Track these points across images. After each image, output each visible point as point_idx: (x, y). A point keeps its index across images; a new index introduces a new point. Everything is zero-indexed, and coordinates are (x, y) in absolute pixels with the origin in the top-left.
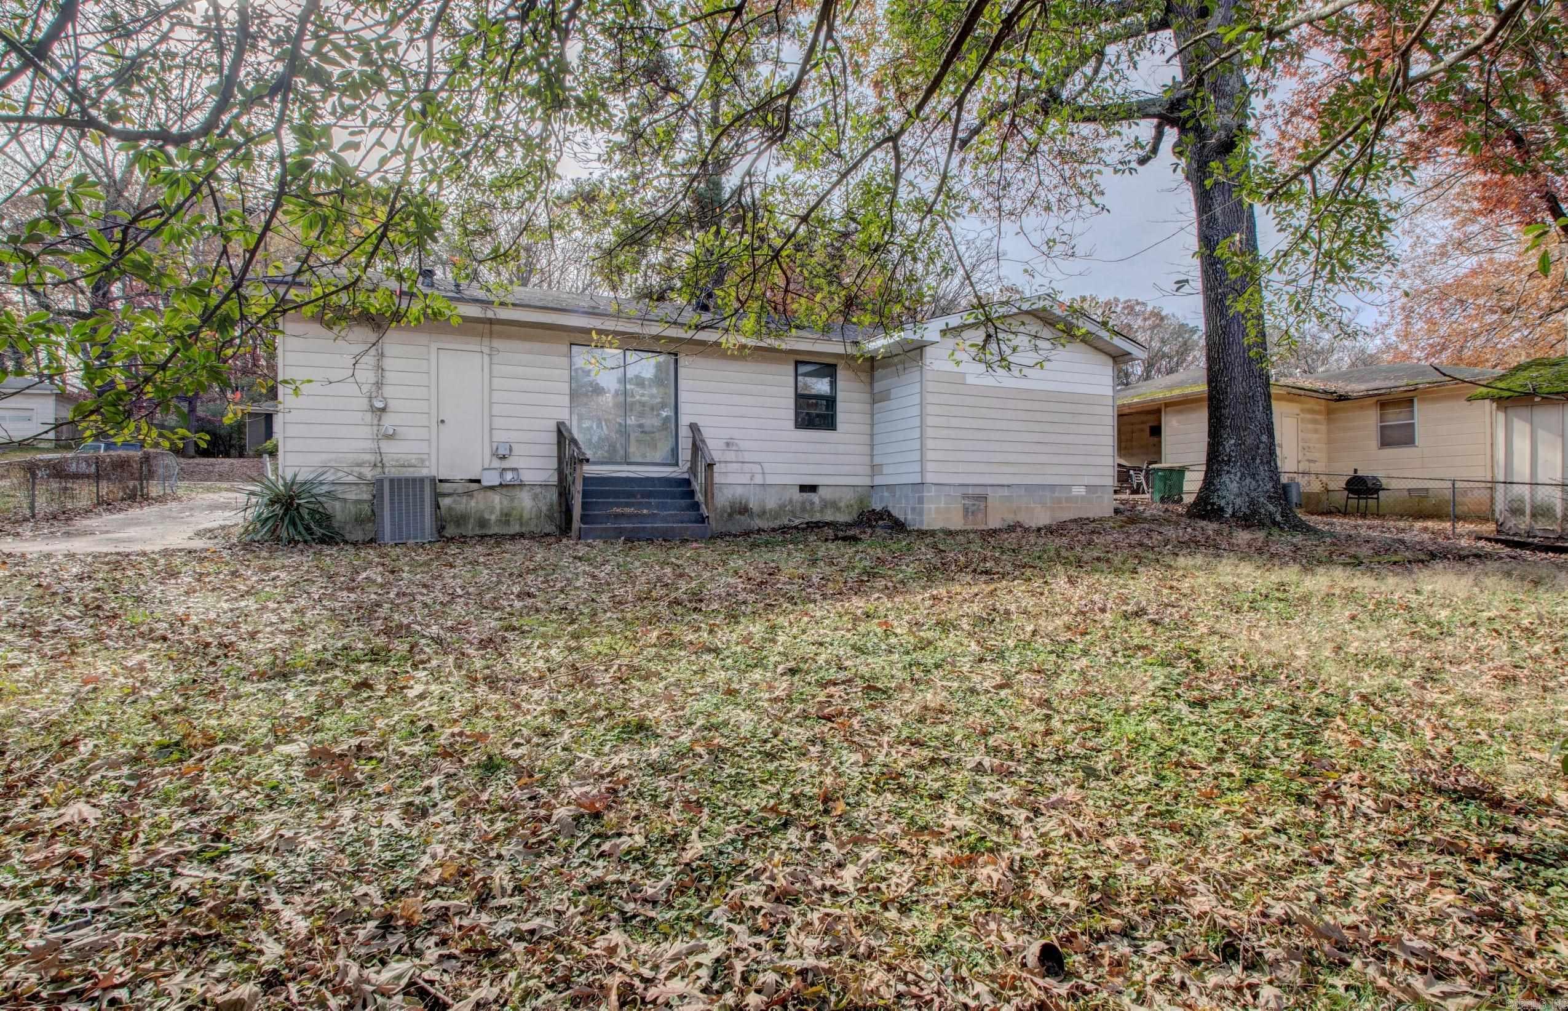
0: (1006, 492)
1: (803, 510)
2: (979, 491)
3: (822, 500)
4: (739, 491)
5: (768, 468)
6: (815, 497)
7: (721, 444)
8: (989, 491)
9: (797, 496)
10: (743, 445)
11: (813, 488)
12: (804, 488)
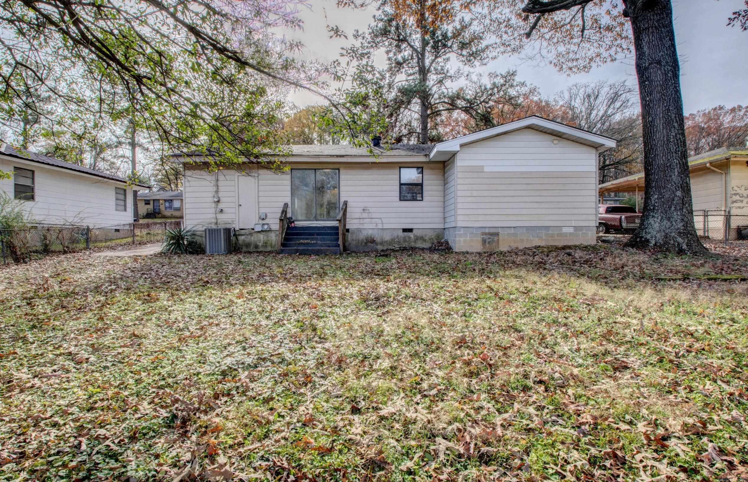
0: (512, 231)
1: (405, 241)
2: (492, 231)
3: (415, 236)
4: (370, 232)
5: (384, 221)
6: (411, 235)
7: (360, 210)
8: (500, 230)
9: (401, 234)
10: (371, 210)
11: (411, 230)
12: (405, 230)
